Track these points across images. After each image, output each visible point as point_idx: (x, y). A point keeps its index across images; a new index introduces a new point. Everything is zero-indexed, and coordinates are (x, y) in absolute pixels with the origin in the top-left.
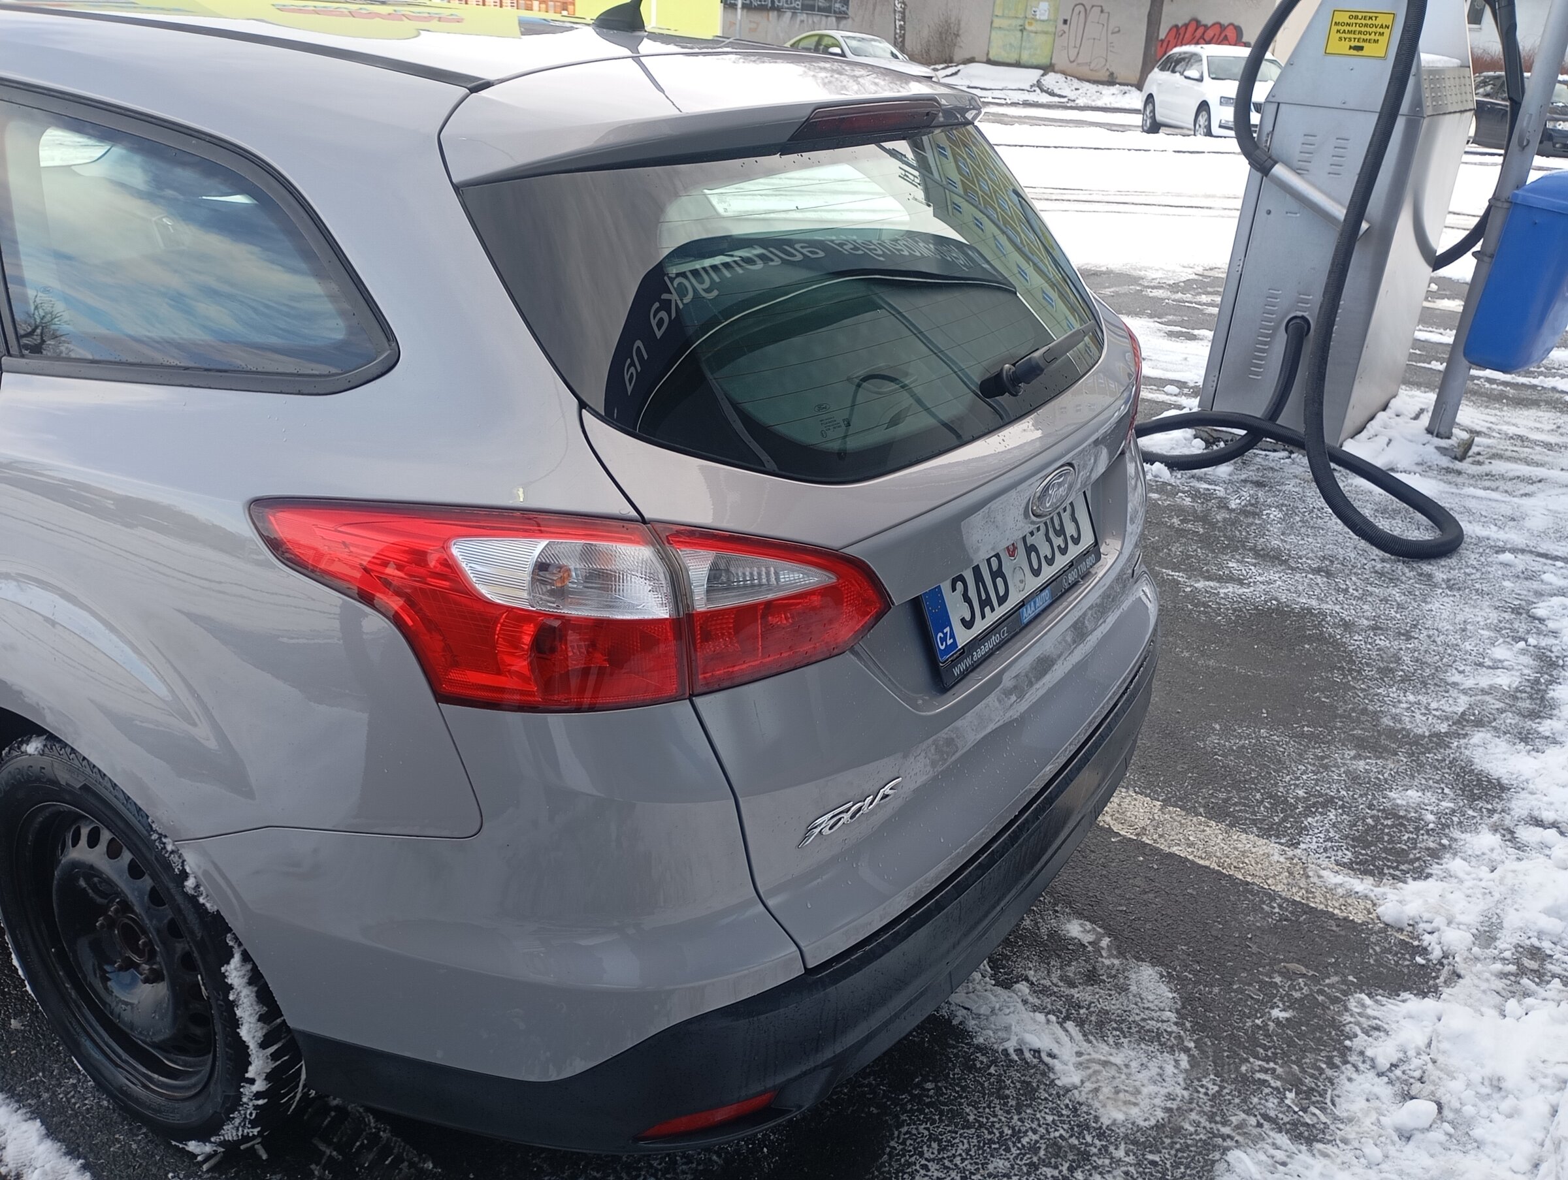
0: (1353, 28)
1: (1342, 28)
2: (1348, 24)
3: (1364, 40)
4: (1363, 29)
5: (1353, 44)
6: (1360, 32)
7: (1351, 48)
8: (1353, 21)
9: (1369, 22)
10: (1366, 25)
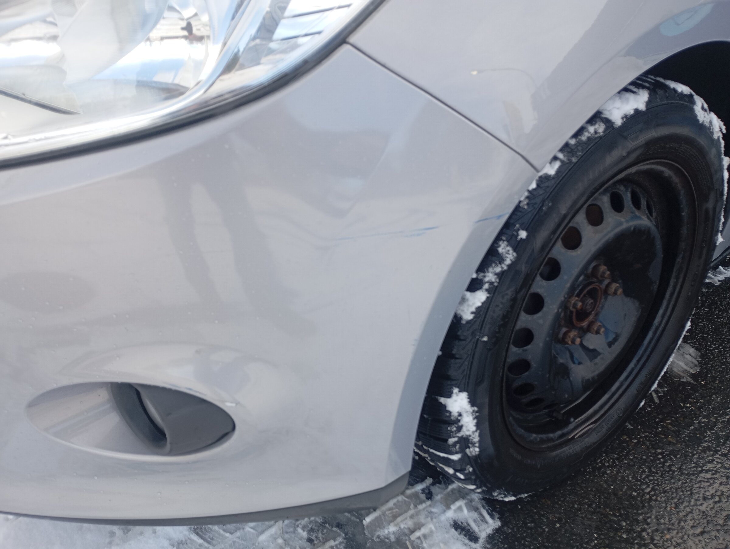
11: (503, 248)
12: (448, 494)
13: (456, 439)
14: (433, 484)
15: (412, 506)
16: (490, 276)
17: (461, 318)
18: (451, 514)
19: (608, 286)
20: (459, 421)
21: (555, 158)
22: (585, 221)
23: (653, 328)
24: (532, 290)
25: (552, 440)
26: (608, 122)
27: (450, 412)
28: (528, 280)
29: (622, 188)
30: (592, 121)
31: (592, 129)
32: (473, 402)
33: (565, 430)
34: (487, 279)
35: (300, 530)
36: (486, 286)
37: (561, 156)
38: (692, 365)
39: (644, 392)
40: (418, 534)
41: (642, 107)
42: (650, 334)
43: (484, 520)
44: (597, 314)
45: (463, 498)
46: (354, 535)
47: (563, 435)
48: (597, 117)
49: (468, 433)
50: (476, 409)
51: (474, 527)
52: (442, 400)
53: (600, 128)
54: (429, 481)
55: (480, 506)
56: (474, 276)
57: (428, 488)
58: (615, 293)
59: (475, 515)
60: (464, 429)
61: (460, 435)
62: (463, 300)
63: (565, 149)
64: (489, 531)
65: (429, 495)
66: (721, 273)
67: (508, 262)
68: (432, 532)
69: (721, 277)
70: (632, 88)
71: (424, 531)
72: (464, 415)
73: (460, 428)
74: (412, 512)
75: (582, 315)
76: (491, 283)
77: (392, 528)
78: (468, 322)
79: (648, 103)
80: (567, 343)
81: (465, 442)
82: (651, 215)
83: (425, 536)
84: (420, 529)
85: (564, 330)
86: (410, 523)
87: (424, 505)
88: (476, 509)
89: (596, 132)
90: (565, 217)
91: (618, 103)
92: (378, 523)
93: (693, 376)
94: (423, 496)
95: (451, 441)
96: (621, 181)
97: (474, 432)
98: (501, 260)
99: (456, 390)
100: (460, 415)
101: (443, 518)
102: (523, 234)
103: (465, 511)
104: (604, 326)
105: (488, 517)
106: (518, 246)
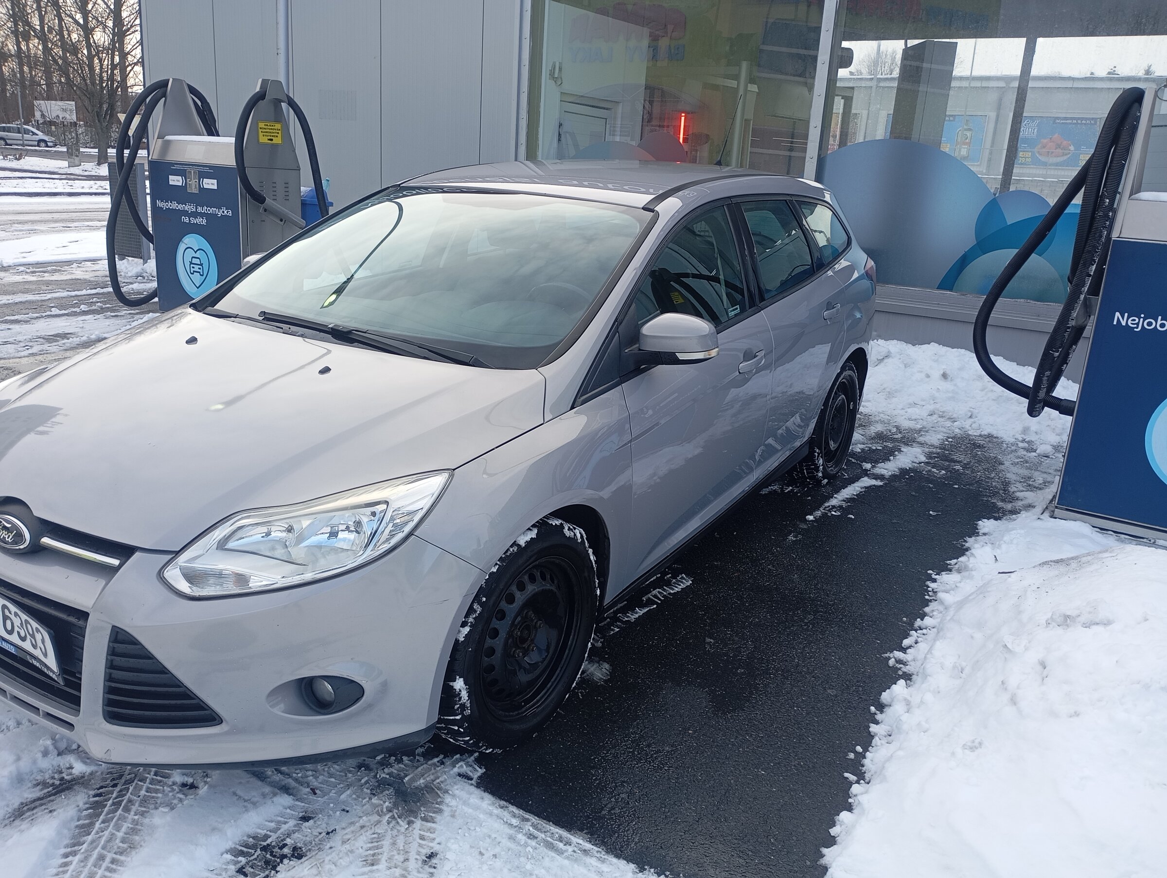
0: (267, 131)
1: (263, 130)
2: (265, 129)
3: (273, 136)
4: (271, 131)
5: (269, 138)
6: (270, 132)
7: (268, 140)
8: (266, 127)
9: (272, 128)
10: (272, 129)
11: (476, 606)
12: (454, 761)
13: (459, 705)
14: (444, 758)
15: (433, 768)
16: (471, 620)
17: (459, 640)
18: (456, 770)
19: (536, 623)
20: (460, 694)
21: (496, 564)
22: (516, 589)
23: (568, 647)
24: (492, 626)
25: (512, 716)
26: (519, 546)
27: (455, 690)
28: (489, 621)
29: (535, 570)
30: (511, 546)
31: (511, 550)
32: (466, 683)
33: (520, 711)
34: (469, 621)
35: (365, 790)
36: (469, 624)
37: (498, 563)
38: (605, 675)
39: (568, 689)
40: (438, 781)
41: (534, 536)
42: (567, 651)
43: (475, 770)
44: (532, 640)
45: (463, 761)
46: (399, 787)
47: (518, 714)
48: (515, 544)
49: (464, 701)
50: (467, 687)
51: (471, 774)
52: (451, 684)
53: (515, 549)
54: (442, 756)
55: (473, 764)
56: (464, 620)
57: (441, 760)
58: (540, 627)
59: (471, 768)
60: (462, 699)
61: (460, 703)
62: (459, 631)
63: (501, 559)
64: (479, 774)
65: (442, 763)
66: (637, 613)
67: (478, 612)
68: (446, 780)
69: (637, 616)
70: (531, 528)
71: (441, 779)
72: (462, 690)
73: (460, 698)
74: (433, 771)
75: (523, 640)
76: (471, 623)
77: (422, 781)
78: (462, 642)
79: (537, 534)
80: (516, 657)
81: (463, 706)
82: (553, 583)
83: (442, 782)
84: (439, 778)
85: (514, 649)
86: (432, 777)
87: (440, 768)
88: (471, 766)
89: (513, 551)
90: (503, 589)
91: (522, 537)
92: (413, 780)
93: (605, 681)
94: (438, 764)
95: (456, 707)
96: (534, 567)
97: (467, 700)
98: (476, 611)
99: (458, 677)
100: (460, 691)
101: (452, 772)
102: (484, 599)
103: (465, 767)
104: (536, 646)
105: (478, 768)
106: (482, 604)
